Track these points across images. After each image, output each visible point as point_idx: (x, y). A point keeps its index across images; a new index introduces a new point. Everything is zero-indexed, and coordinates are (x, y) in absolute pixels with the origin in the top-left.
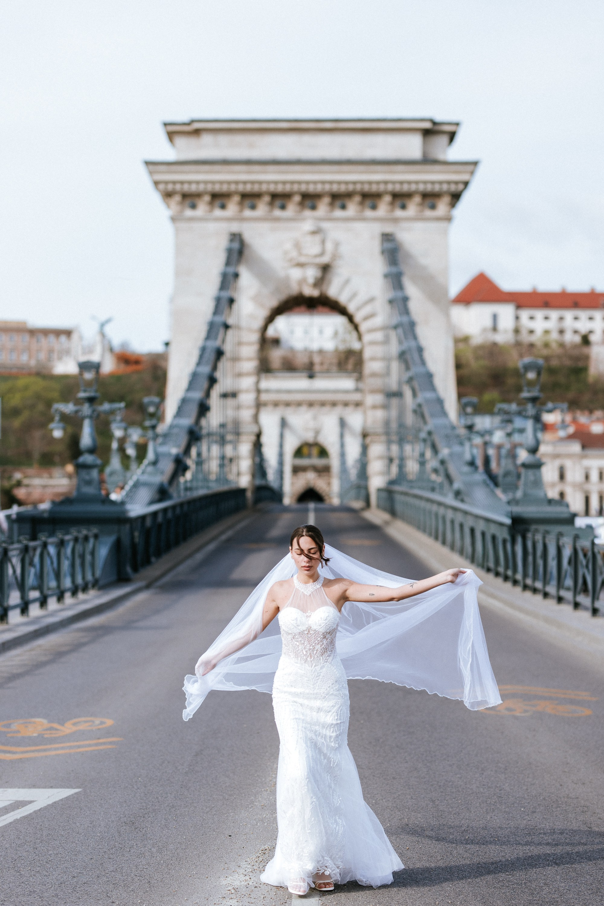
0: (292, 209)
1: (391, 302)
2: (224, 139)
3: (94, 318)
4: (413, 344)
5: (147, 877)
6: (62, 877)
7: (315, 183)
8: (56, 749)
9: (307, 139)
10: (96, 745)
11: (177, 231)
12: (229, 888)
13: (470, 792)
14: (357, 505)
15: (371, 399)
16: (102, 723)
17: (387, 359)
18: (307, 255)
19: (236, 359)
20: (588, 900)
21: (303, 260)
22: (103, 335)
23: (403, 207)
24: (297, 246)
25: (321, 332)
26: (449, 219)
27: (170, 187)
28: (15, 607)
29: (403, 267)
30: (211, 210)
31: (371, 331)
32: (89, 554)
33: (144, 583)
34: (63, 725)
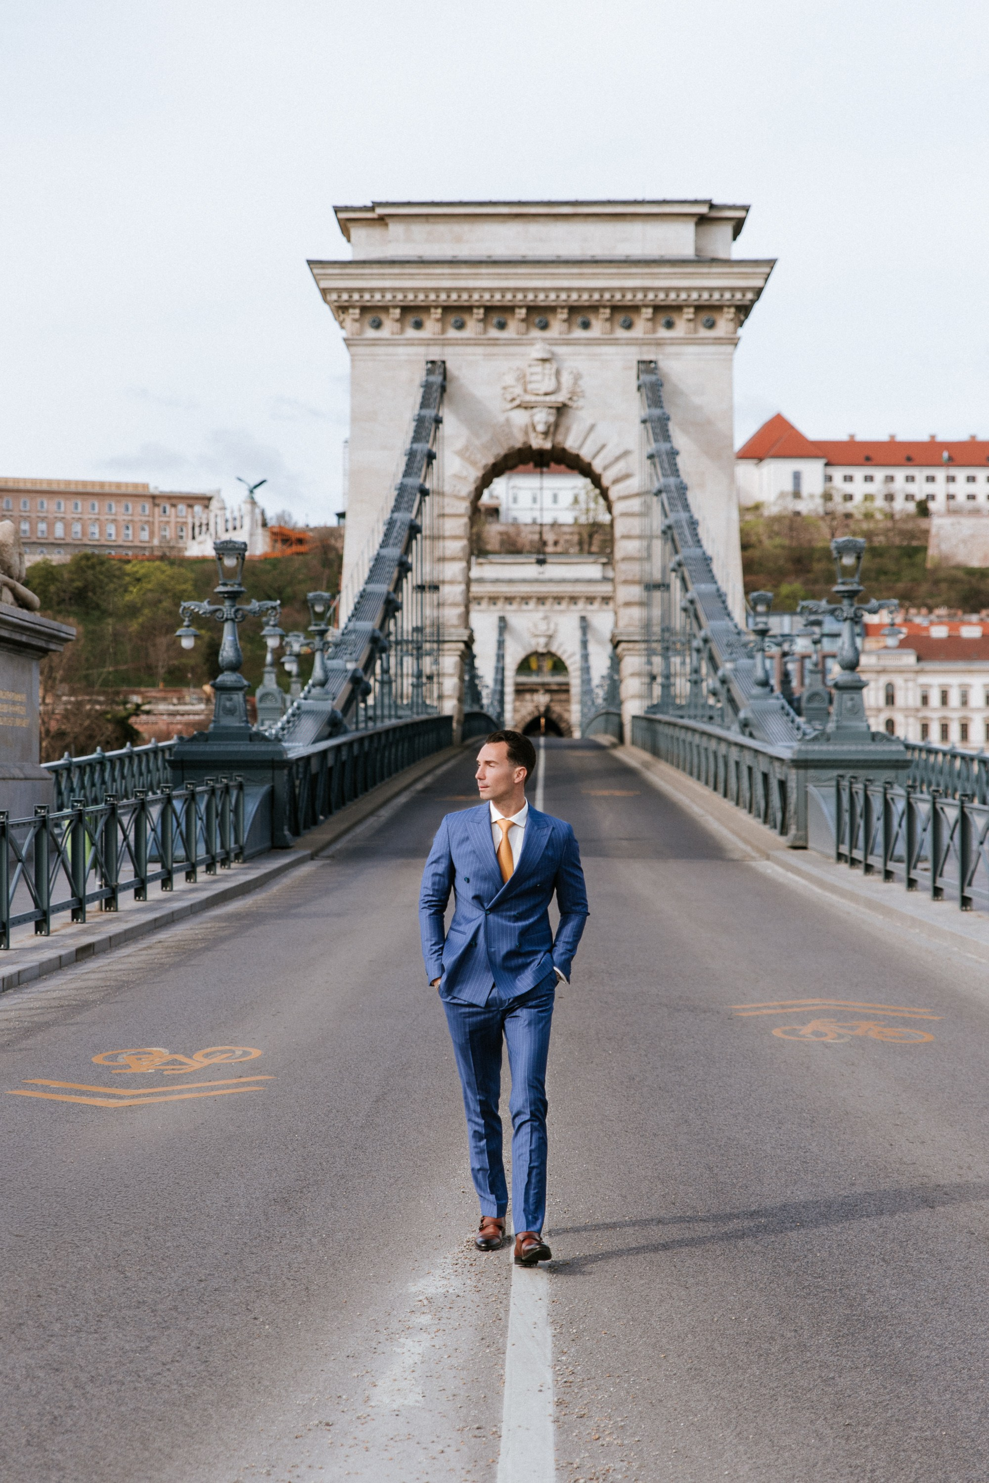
0: (513, 328)
1: (651, 457)
2: (419, 230)
3: (239, 479)
4: (683, 515)
5: (304, 1281)
6: (184, 1281)
7: (546, 291)
8: (180, 1092)
9: (535, 229)
10: (237, 1086)
11: (354, 360)
12: (421, 1298)
13: (763, 1155)
14: (605, 739)
15: (625, 593)
16: (245, 1053)
17: (647, 537)
18: (535, 393)
19: (436, 538)
20: (930, 1314)
21: (529, 398)
22: (253, 503)
23: (670, 325)
24: (522, 379)
25: (555, 499)
26: (734, 342)
27: (345, 297)
28: (126, 887)
29: (669, 409)
30: (402, 330)
31: (625, 497)
32: (231, 811)
33: (308, 852)
34: (190, 1057)
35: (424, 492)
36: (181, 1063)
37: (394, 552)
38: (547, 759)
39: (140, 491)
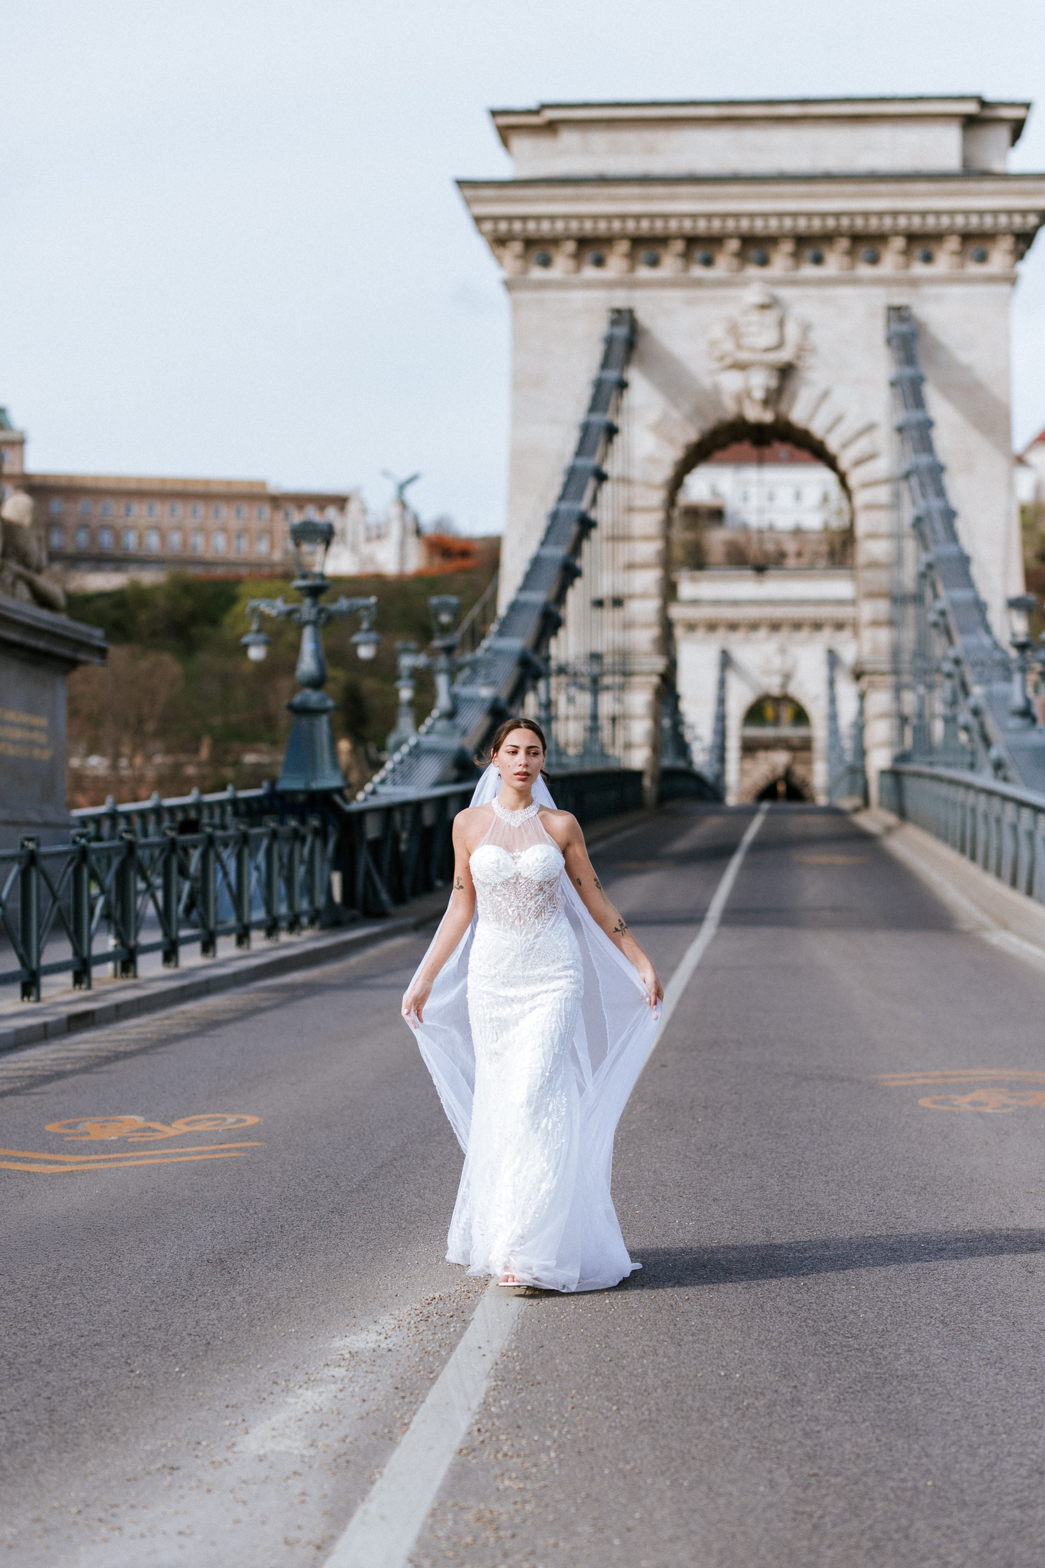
0: (724, 265)
1: (900, 430)
2: (600, 139)
3: (386, 474)
4: (935, 503)
7: (765, 215)
9: (750, 136)
11: (516, 307)
14: (847, 803)
15: (868, 610)
16: (239, 1121)
17: (896, 536)
18: (752, 349)
19: (620, 537)
21: (744, 356)
22: (403, 505)
23: (928, 259)
24: (734, 331)
25: (798, 496)
26: (1012, 280)
27: (503, 226)
28: (150, 948)
29: (925, 368)
30: (578, 269)
31: (867, 485)
32: (302, 862)
33: (410, 920)
34: (169, 1125)
35: (601, 477)
36: (154, 1131)
37: (559, 552)
38: (765, 824)
39: (255, 490)
